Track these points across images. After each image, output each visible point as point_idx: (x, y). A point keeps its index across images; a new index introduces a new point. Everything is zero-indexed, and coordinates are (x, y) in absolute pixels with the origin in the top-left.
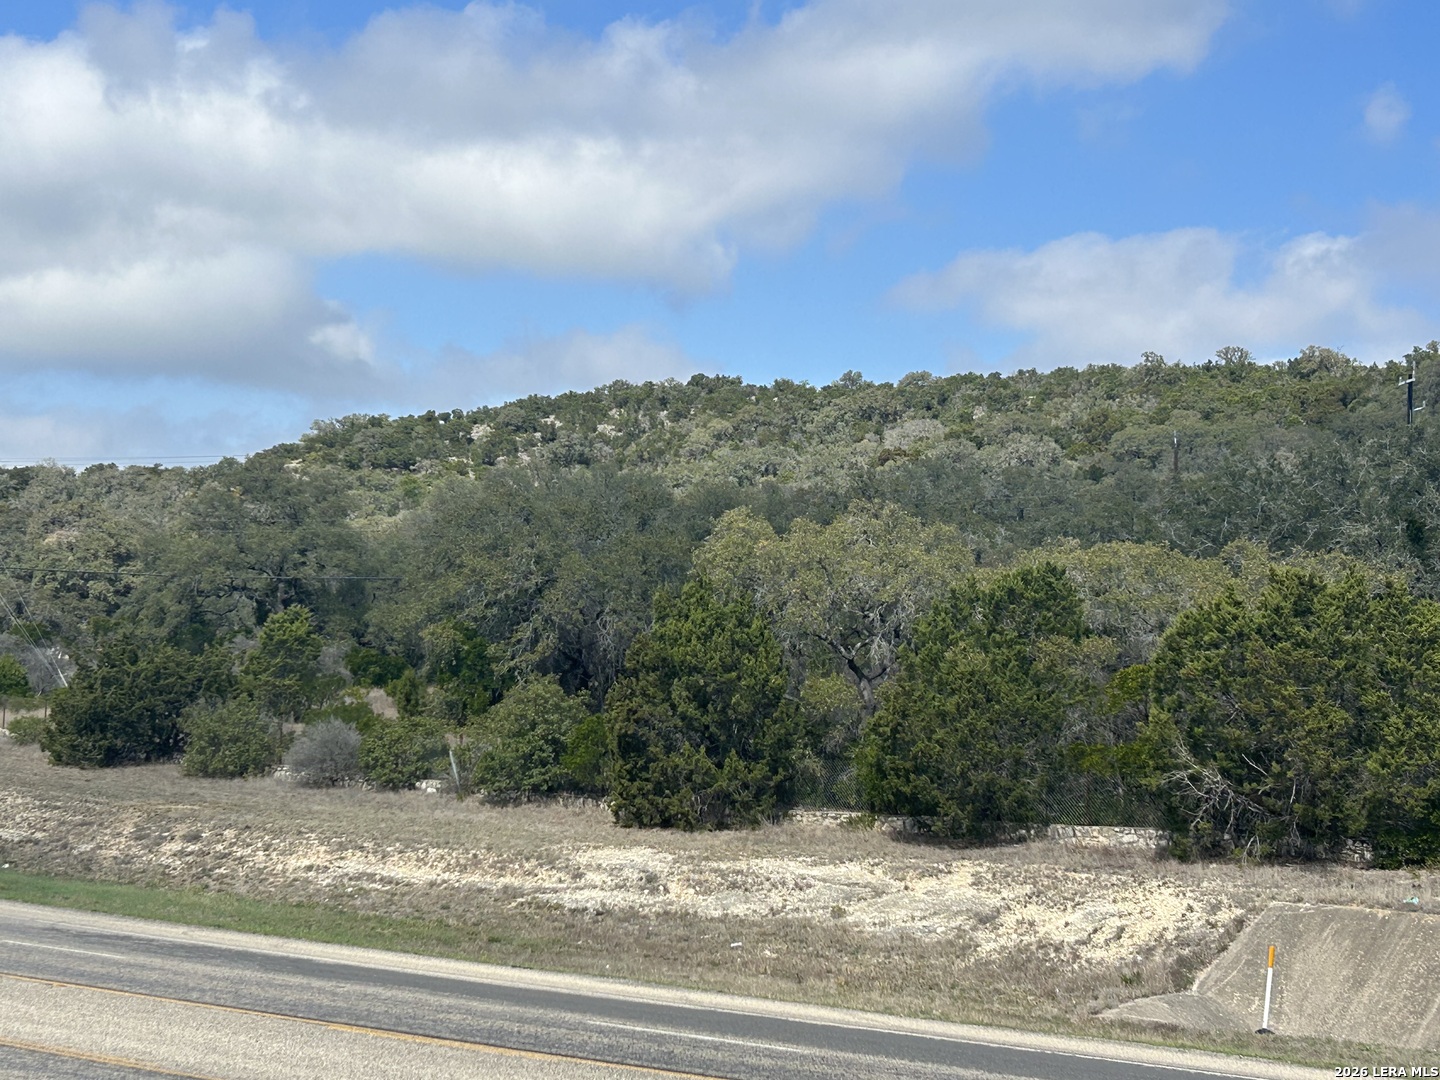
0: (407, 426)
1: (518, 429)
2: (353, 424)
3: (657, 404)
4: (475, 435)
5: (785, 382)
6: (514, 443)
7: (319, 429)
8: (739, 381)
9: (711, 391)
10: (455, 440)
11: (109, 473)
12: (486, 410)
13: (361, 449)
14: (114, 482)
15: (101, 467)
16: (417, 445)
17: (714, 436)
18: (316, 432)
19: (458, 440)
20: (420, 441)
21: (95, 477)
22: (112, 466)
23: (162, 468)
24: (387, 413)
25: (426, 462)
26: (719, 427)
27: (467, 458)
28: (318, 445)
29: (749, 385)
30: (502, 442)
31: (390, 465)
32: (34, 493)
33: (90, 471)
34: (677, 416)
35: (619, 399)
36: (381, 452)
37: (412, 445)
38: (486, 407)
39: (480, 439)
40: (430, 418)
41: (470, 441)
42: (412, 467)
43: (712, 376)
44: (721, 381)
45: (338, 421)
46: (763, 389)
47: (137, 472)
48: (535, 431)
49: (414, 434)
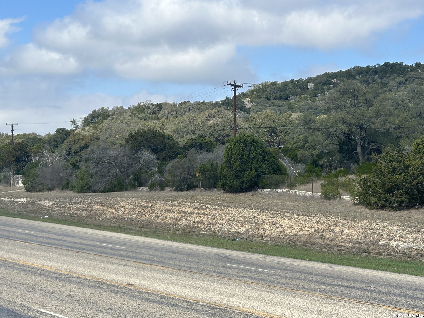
0: (285, 85)
1: (324, 84)
2: (266, 85)
3: (373, 73)
4: (309, 87)
5: (420, 63)
6: (324, 89)
7: (254, 87)
8: (401, 64)
9: (392, 68)
10: (302, 89)
11: (188, 104)
12: (311, 78)
13: (270, 93)
14: (190, 107)
15: (185, 103)
16: (289, 91)
17: (398, 83)
18: (253, 88)
19: (303, 89)
20: (290, 90)
21: (184, 106)
22: (189, 102)
23: (205, 102)
24: (277, 81)
25: (293, 97)
26: (400, 80)
27: (307, 95)
28: (255, 93)
29: (406, 65)
30: (319, 89)
31: (281, 98)
32: (164, 112)
33: (182, 104)
34: (382, 77)
35: (359, 72)
36: (277, 94)
37: (288, 91)
38: (311, 77)
39: (311, 88)
40: (292, 81)
41: (308, 89)
42: (289, 99)
43: (391, 63)
44: (395, 64)
45: (260, 84)
46: (411, 66)
47: (198, 103)
48: (330, 84)
49: (288, 87)
